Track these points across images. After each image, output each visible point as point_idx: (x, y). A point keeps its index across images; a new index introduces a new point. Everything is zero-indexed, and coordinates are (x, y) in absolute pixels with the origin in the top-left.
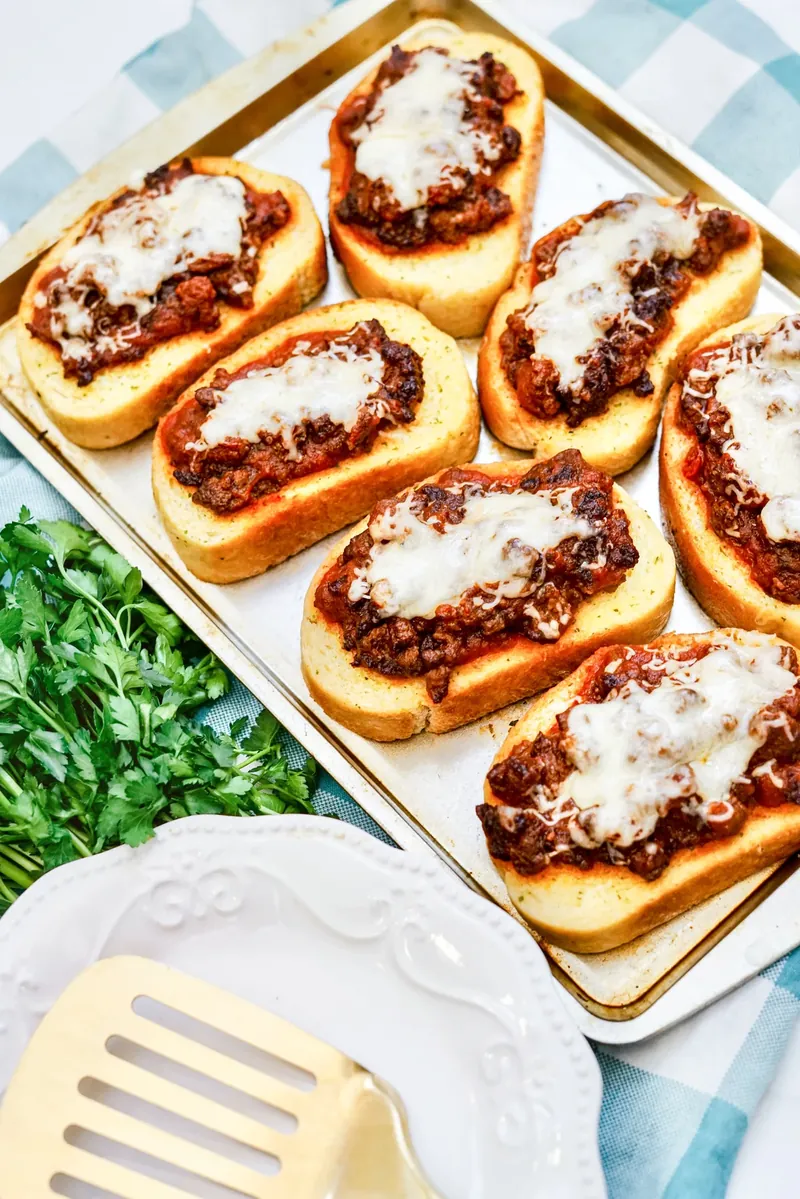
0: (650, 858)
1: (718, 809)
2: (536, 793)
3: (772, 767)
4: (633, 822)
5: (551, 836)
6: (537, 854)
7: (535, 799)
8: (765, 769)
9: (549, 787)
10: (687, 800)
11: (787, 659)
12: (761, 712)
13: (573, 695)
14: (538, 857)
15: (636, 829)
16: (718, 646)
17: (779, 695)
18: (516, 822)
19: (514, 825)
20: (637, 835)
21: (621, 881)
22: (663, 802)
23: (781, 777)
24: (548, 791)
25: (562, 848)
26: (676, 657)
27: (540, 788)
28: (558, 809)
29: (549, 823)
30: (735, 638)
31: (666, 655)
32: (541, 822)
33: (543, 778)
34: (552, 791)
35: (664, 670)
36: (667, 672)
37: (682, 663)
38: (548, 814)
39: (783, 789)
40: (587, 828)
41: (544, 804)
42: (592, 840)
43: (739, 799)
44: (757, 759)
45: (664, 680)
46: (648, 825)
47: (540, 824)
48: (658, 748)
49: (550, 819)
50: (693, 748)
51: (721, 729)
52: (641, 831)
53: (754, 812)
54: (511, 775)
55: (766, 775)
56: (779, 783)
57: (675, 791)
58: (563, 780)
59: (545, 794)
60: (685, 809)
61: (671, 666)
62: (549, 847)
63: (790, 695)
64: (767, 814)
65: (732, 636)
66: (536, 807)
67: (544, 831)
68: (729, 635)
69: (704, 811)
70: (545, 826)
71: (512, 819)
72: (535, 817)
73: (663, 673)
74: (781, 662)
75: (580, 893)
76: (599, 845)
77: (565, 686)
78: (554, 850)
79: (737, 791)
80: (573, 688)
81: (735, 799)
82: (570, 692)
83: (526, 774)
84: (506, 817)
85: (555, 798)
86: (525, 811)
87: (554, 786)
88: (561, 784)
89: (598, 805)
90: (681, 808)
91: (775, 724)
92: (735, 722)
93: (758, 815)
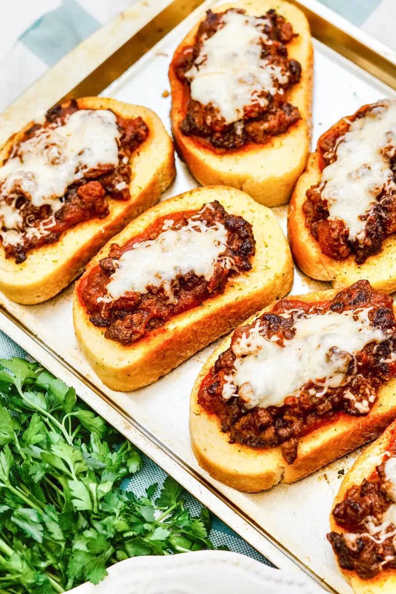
2: (367, 522)
5: (381, 551)
6: (373, 564)
7: (367, 526)
9: (375, 516)
13: (383, 451)
14: (374, 567)
18: (358, 544)
19: (356, 545)
24: (375, 519)
25: (390, 558)
27: (370, 518)
28: (383, 532)
29: (378, 542)
32: (373, 542)
33: (371, 511)
34: (378, 520)
38: (377, 535)
41: (374, 529)
47: (372, 544)
49: (379, 539)
54: (349, 511)
58: (385, 511)
59: (373, 521)
62: (380, 559)
66: (368, 531)
67: (375, 548)
70: (376, 544)
71: (354, 542)
72: (369, 538)
77: (376, 445)
78: (385, 560)
80: (383, 446)
82: (381, 449)
83: (361, 510)
84: (349, 541)
85: (380, 524)
86: (362, 535)
87: (379, 516)
88: (384, 514)
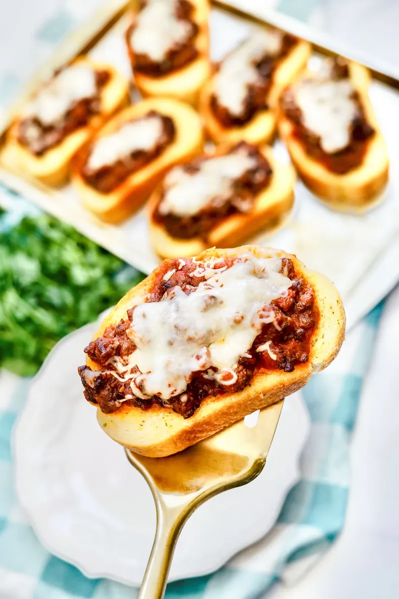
0: (183, 404)
1: (228, 377)
2: (115, 361)
3: (270, 345)
4: (170, 385)
5: (121, 389)
6: (110, 401)
7: (115, 365)
8: (265, 347)
9: (122, 358)
10: (206, 372)
11: (286, 269)
12: (258, 312)
14: (111, 403)
15: (172, 389)
16: (240, 259)
17: (276, 296)
18: (95, 381)
19: (93, 382)
20: (173, 393)
21: (169, 414)
22: (189, 374)
23: (275, 353)
24: (122, 360)
25: (129, 397)
26: (212, 266)
27: (117, 358)
28: (129, 372)
29: (121, 380)
30: (255, 252)
31: (205, 265)
32: (116, 379)
33: (118, 351)
34: (124, 361)
35: (204, 277)
36: (206, 278)
37: (217, 270)
38: (122, 375)
39: (277, 361)
40: (141, 387)
41: (121, 368)
42: (145, 394)
43: (244, 368)
44: (259, 341)
45: (201, 284)
46: (182, 386)
47: (115, 381)
48: (186, 337)
49: (123, 378)
50: (213, 335)
51: (232, 323)
52: (175, 390)
53: (260, 371)
55: (266, 352)
56: (274, 357)
57: (196, 366)
58: (131, 353)
59: (120, 362)
60: (206, 376)
61: (208, 272)
62: (120, 396)
63: (283, 296)
64: (269, 373)
65: (252, 251)
66: (115, 369)
67: (117, 386)
68: (250, 250)
69: (218, 377)
70: (118, 382)
71: (92, 380)
72: (112, 376)
73: (204, 279)
74: (281, 271)
75: (143, 421)
76: (149, 398)
77: (142, 286)
78: (124, 398)
79: (243, 363)
80: (147, 287)
81: (241, 368)
82: (145, 290)
83: (104, 352)
84: (89, 378)
85: (127, 364)
86: (104, 373)
87: (125, 358)
88: (130, 356)
89: (150, 372)
90: (202, 376)
91: (267, 321)
92: (243, 318)
93: (263, 373)
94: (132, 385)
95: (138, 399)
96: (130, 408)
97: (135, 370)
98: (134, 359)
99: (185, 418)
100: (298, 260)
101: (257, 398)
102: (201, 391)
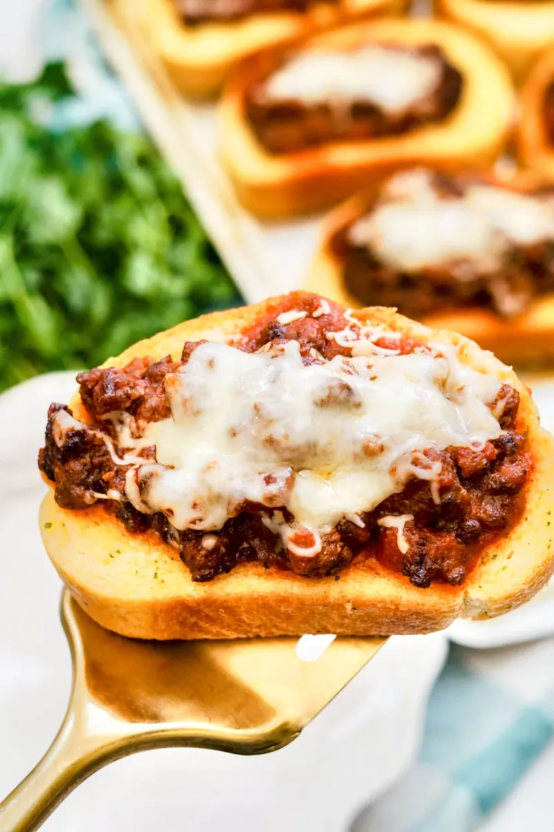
0: (203, 553)
1: (306, 541)
2: (122, 422)
3: (406, 523)
4: (195, 506)
5: (106, 476)
6: (79, 485)
7: (118, 428)
8: (396, 523)
9: (136, 421)
10: (270, 512)
11: (501, 405)
12: (415, 451)
14: (78, 491)
15: (195, 514)
16: (430, 349)
17: (460, 441)
18: (68, 437)
19: (64, 437)
20: (193, 522)
21: (169, 560)
22: (238, 499)
23: (409, 541)
24: (134, 425)
25: (114, 494)
26: (374, 338)
27: (128, 418)
28: (136, 452)
29: (116, 459)
30: (461, 352)
31: (364, 331)
32: (107, 453)
33: (135, 407)
34: (138, 428)
35: (350, 349)
36: (353, 353)
37: (379, 349)
38: (121, 453)
39: (405, 556)
40: (143, 486)
41: (125, 439)
42: (144, 502)
43: (342, 540)
44: (390, 505)
45: (339, 359)
46: (216, 517)
47: (104, 455)
48: (265, 434)
49: (121, 457)
50: (315, 454)
51: (358, 449)
52: (201, 520)
53: (368, 563)
54: (97, 388)
55: (394, 530)
56: (404, 547)
57: (257, 492)
58: (156, 420)
59: (130, 427)
60: (266, 521)
61: (363, 346)
62: (101, 487)
63: (473, 449)
64: (382, 573)
65: (458, 348)
66: (114, 436)
67: (103, 466)
68: (455, 344)
69: (288, 533)
70: (110, 460)
71: (64, 432)
72: (104, 444)
73: (347, 353)
74: (492, 405)
75: (118, 552)
76: (149, 512)
78: (105, 493)
79: (344, 529)
81: (336, 537)
82: (236, 327)
84: (59, 426)
85: (140, 437)
86: (91, 432)
87: (142, 423)
88: (152, 423)
89: (172, 467)
90: (260, 518)
91: (423, 474)
92: (382, 449)
93: (371, 568)
94: (130, 475)
95: (128, 505)
96: (107, 516)
97: (148, 453)
98: (158, 433)
99: (195, 580)
100: (532, 401)
101: (339, 606)
102: (245, 545)
